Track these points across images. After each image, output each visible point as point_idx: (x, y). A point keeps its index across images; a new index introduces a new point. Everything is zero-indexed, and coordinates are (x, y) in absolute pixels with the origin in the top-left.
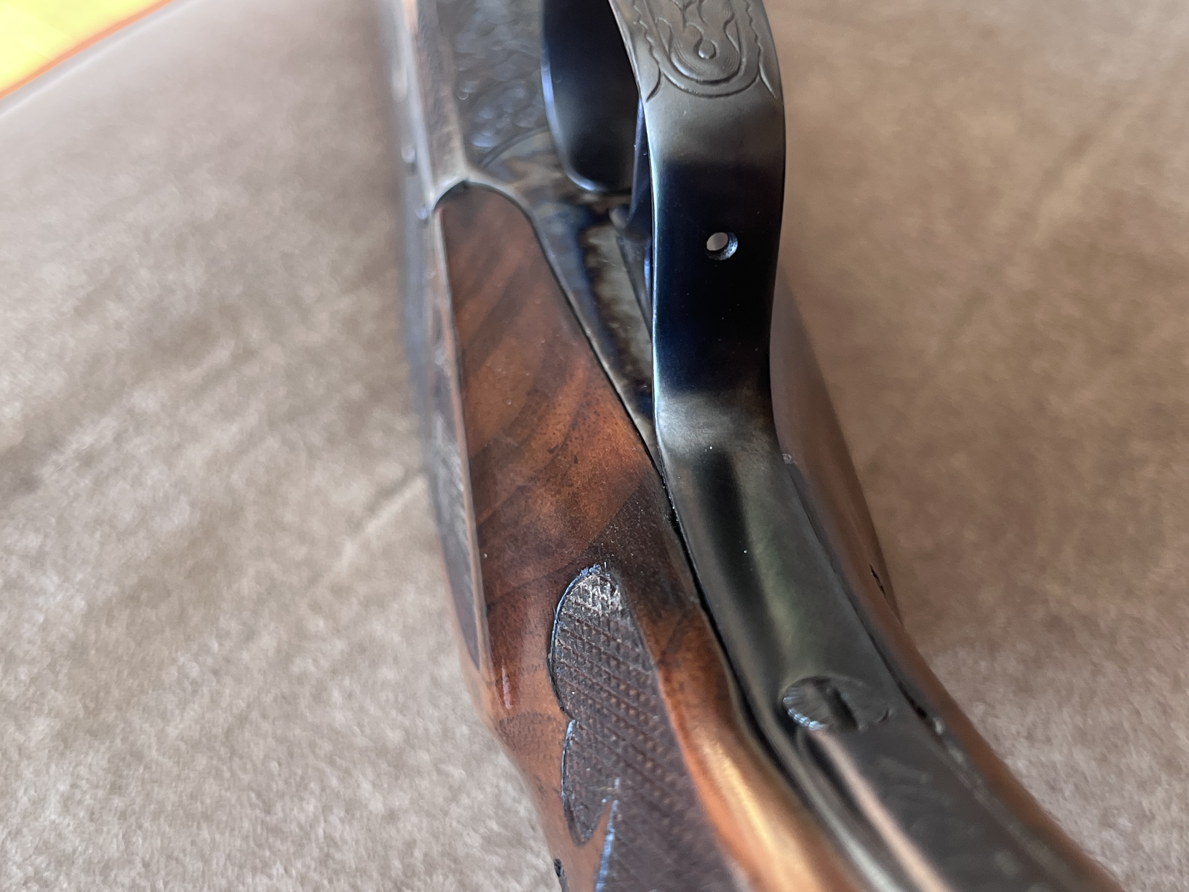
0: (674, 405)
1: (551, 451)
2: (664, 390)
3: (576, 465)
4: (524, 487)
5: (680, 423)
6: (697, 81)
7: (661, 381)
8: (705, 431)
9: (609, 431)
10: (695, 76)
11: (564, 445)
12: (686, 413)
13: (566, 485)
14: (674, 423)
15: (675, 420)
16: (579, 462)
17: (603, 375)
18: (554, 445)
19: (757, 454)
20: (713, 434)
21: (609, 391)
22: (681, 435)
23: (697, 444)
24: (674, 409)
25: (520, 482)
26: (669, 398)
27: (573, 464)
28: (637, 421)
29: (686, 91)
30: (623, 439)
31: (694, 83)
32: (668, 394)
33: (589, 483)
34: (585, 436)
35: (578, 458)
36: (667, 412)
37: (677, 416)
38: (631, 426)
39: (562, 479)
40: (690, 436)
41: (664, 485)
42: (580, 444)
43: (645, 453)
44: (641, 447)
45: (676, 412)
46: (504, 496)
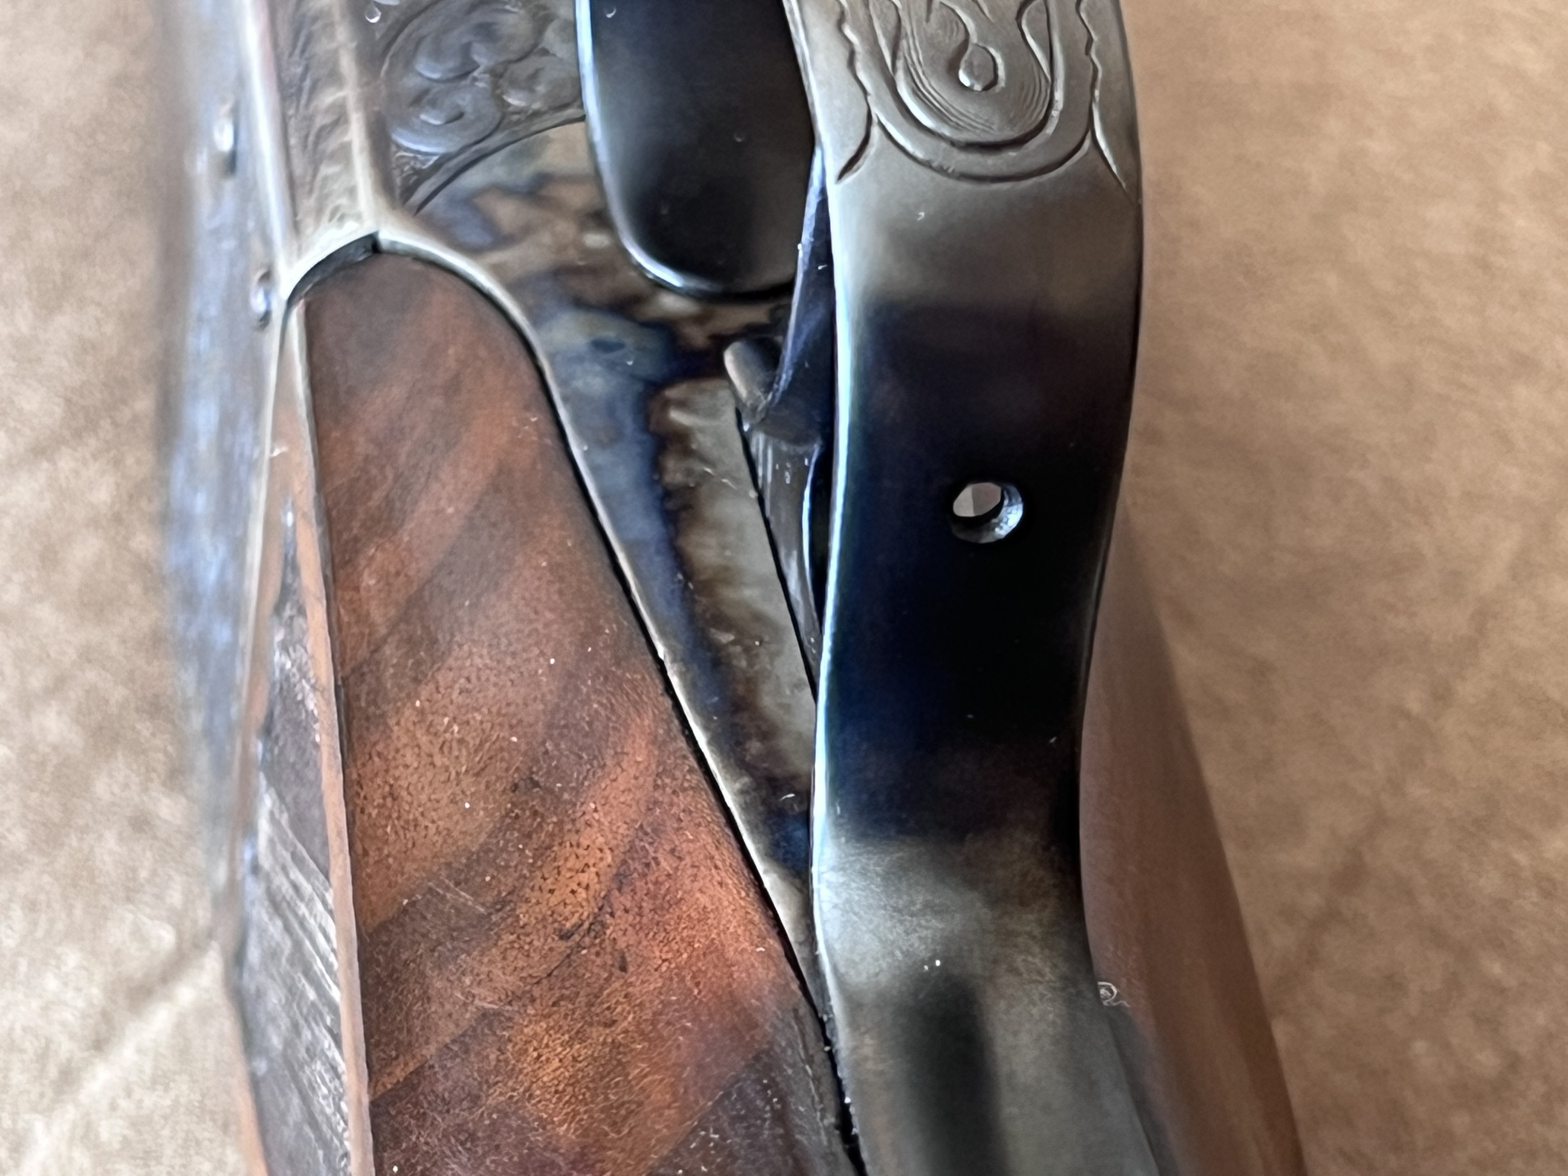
0: (861, 858)
1: (565, 936)
2: (837, 823)
3: (623, 973)
4: (497, 1014)
5: (871, 901)
6: (953, 143)
7: (831, 803)
8: (927, 921)
9: (704, 900)
10: (946, 131)
11: (597, 926)
12: (886, 877)
13: (599, 1023)
14: (857, 898)
15: (860, 892)
16: (631, 969)
17: (692, 762)
18: (575, 920)
19: (1040, 982)
20: (943, 929)
21: (706, 799)
22: (871, 927)
23: (908, 951)
24: (858, 867)
25: (486, 1001)
26: (847, 841)
27: (617, 972)
28: (770, 880)
29: (926, 164)
30: (734, 923)
31: (944, 145)
32: (847, 831)
33: (654, 1023)
34: (647, 905)
35: (629, 959)
36: (841, 873)
37: (864, 883)
38: (756, 892)
39: (590, 1005)
40: (891, 932)
41: (828, 1042)
42: (633, 926)
43: (784, 960)
44: (775, 944)
45: (864, 873)
46: (447, 1031)
